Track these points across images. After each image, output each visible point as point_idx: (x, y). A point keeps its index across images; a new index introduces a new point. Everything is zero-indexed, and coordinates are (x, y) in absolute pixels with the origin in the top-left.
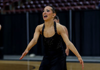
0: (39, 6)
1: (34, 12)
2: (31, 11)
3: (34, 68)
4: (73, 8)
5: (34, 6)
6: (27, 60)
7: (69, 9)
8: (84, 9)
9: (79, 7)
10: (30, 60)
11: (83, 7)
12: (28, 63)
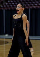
0: (11, 6)
1: (8, 9)
2: (6, 9)
3: (8, 42)
4: (31, 7)
5: (8, 6)
6: (3, 38)
7: (29, 8)
8: (38, 8)
9: (35, 7)
10: (6, 38)
11: (37, 7)
12: (4, 40)
